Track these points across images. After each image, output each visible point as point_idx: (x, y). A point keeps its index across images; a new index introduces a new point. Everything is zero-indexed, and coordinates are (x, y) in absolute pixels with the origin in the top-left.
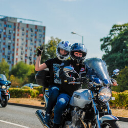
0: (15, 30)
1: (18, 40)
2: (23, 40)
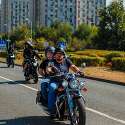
1: (79, 2)
2: (84, 2)
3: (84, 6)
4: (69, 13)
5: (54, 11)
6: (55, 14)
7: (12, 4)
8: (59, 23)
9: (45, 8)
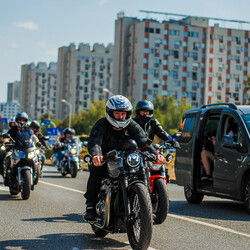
0: (204, 41)
1: (211, 61)
2: (221, 60)
3: (220, 69)
4: (190, 82)
5: (161, 77)
6: (163, 83)
7: (79, 62)
8: (171, 100)
9: (144, 71)
